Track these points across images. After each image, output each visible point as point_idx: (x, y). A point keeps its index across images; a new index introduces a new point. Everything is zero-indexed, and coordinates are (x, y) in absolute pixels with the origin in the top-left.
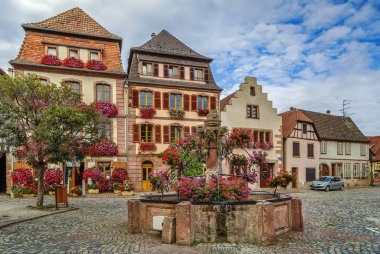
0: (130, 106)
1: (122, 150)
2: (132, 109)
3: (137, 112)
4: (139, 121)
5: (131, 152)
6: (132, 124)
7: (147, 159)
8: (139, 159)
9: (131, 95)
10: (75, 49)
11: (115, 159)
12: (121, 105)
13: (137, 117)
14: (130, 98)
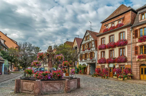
0: (133, 38)
1: (129, 60)
2: (134, 39)
3: (137, 40)
4: (138, 44)
5: (134, 60)
6: (134, 46)
7: (142, 63)
8: (138, 63)
9: (134, 33)
10: (113, 23)
11: (126, 64)
12: (130, 39)
13: (137, 43)
14: (133, 34)
